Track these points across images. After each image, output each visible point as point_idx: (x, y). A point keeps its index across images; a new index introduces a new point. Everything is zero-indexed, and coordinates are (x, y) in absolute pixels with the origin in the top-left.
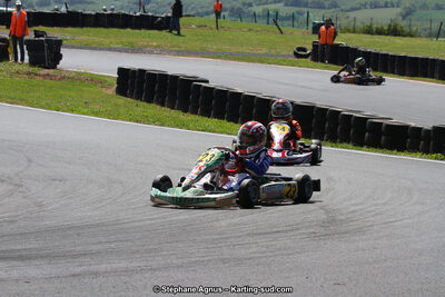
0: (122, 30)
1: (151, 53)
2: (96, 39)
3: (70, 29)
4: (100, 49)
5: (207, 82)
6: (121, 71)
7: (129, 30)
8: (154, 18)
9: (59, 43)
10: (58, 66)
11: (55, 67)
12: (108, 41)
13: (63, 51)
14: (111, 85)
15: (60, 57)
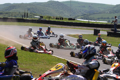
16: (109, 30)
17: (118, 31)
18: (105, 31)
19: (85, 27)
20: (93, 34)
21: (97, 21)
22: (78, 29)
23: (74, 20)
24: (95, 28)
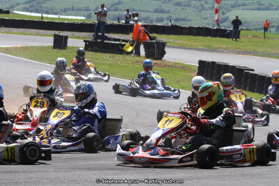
0: (205, 38)
1: (222, 52)
2: (189, 43)
3: (172, 36)
4: (191, 49)
5: (253, 70)
6: (201, 62)
7: (209, 38)
8: (225, 31)
9: (164, 44)
10: (163, 58)
11: (161, 59)
12: (196, 44)
13: (166, 49)
14: (194, 71)
15: (164, 53)
16: (89, 36)
17: (110, 39)
18: (79, 38)
19: (32, 30)
20: (52, 45)
21: (61, 17)
22: (18, 34)
23: (8, 12)
24: (57, 33)
